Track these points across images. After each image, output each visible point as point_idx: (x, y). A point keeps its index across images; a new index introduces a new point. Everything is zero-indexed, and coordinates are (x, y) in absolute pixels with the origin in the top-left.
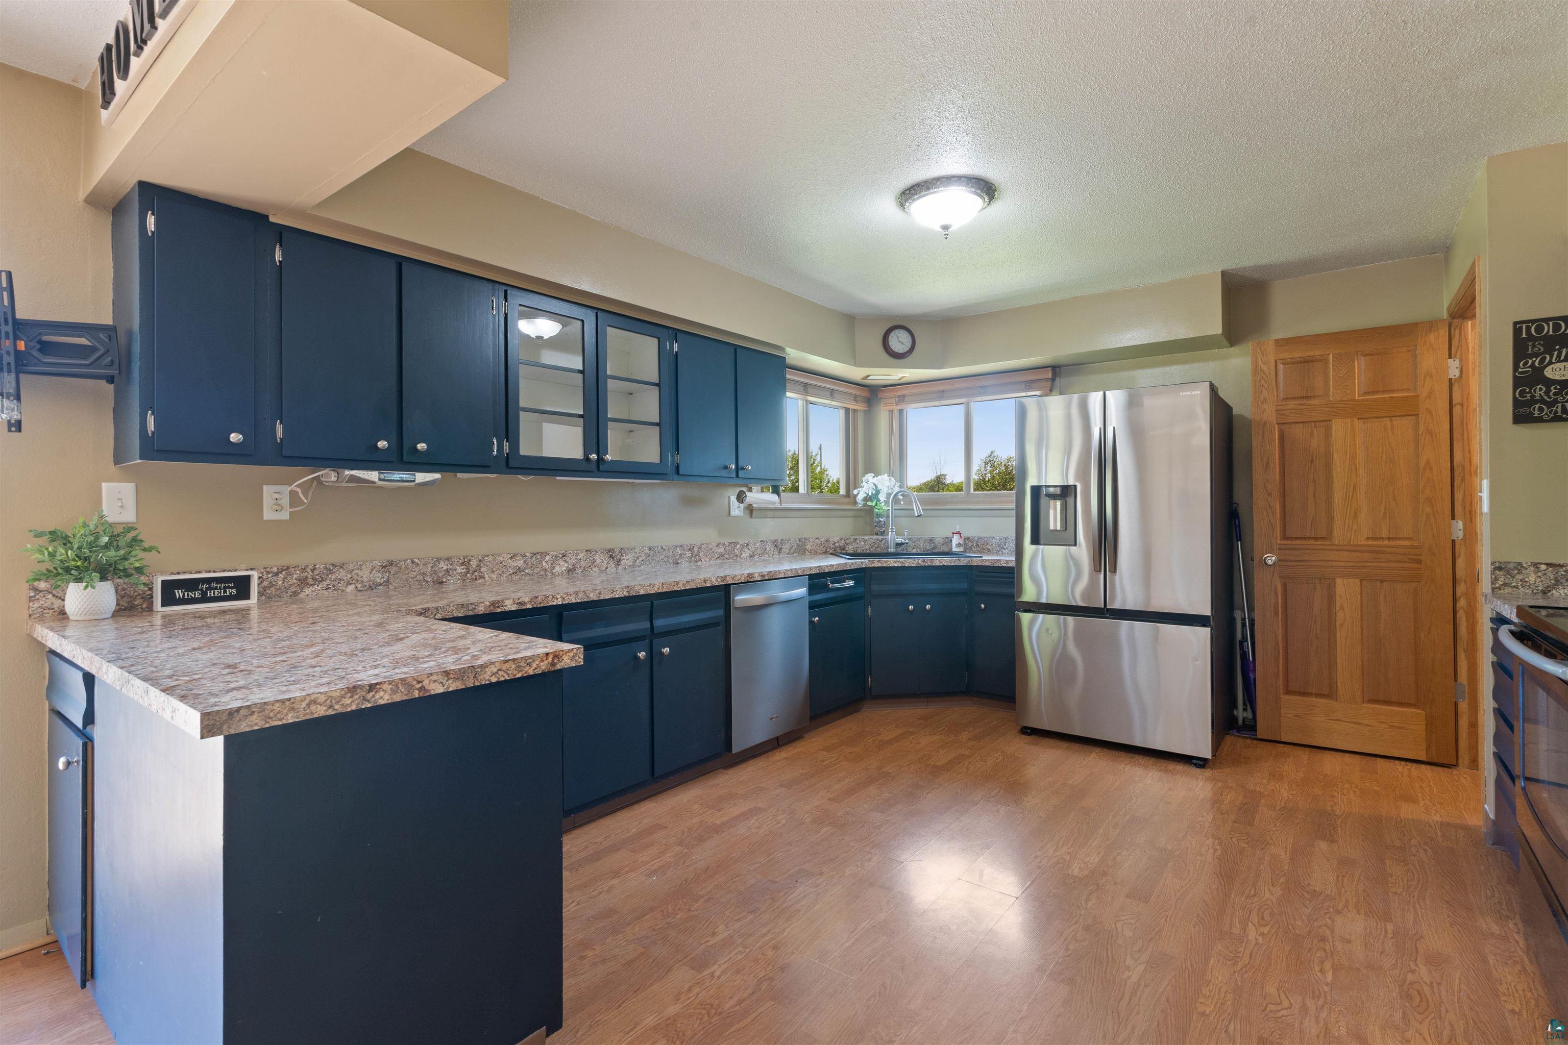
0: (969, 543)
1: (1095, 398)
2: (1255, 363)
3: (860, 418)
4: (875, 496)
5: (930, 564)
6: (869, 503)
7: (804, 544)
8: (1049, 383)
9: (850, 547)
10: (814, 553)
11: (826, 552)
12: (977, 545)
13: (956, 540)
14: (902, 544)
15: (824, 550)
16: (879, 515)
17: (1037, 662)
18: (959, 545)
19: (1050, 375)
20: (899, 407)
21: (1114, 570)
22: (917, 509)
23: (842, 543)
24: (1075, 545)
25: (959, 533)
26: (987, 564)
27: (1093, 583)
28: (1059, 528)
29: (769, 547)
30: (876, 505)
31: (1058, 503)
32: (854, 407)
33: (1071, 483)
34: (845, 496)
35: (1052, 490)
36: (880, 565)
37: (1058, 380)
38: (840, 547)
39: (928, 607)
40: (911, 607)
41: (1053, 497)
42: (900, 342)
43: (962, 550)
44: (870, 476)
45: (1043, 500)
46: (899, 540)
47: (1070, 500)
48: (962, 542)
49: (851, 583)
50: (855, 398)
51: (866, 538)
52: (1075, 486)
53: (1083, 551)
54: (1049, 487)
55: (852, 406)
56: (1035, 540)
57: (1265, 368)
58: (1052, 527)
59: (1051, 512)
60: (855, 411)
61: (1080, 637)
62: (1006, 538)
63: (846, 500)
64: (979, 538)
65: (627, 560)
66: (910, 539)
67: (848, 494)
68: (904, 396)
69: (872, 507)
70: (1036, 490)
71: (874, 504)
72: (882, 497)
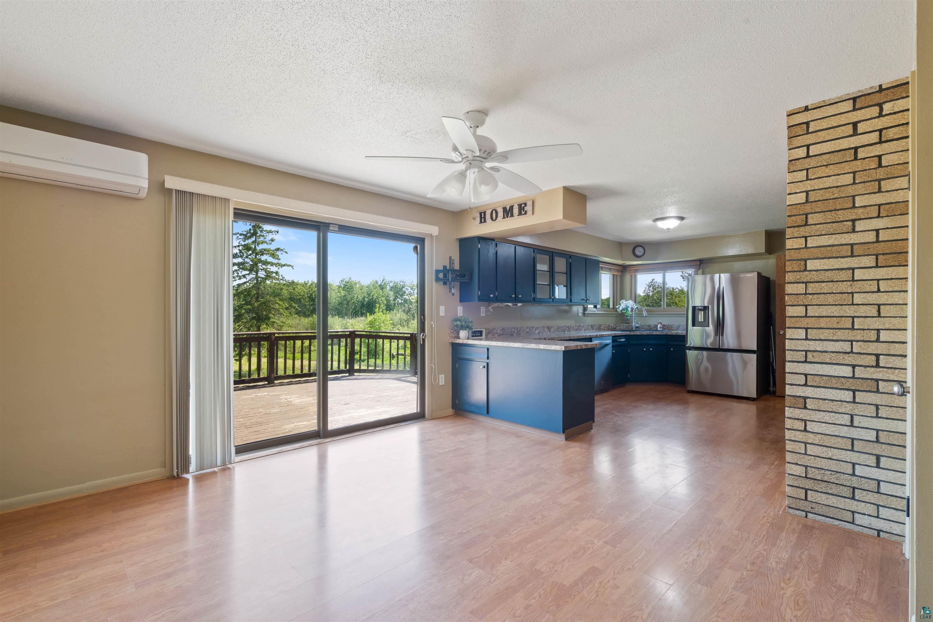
0: (664, 327)
1: (717, 276)
2: (777, 263)
3: (619, 277)
4: (626, 309)
5: (652, 334)
6: (623, 311)
7: (600, 326)
8: (698, 266)
9: (618, 328)
10: (604, 330)
11: (608, 330)
12: (668, 328)
13: (659, 326)
14: (638, 327)
15: (608, 329)
16: (627, 316)
17: (692, 367)
18: (661, 328)
19: (699, 263)
20: (635, 274)
21: (722, 335)
22: (645, 313)
23: (615, 326)
24: (708, 327)
25: (660, 323)
26: (674, 334)
27: (715, 339)
28: (702, 321)
29: (590, 327)
30: (626, 312)
31: (702, 312)
32: (617, 274)
33: (706, 305)
34: (613, 309)
35: (700, 307)
36: (633, 334)
37: (702, 265)
38: (614, 328)
39: (651, 349)
40: (645, 349)
41: (701, 310)
42: (639, 251)
43: (662, 329)
44: (623, 301)
45: (696, 311)
46: (637, 325)
47: (707, 311)
48: (662, 326)
49: (623, 340)
50: (618, 271)
51: (624, 324)
52: (709, 306)
53: (711, 329)
54: (698, 306)
55: (616, 273)
56: (694, 325)
57: (781, 265)
58: (700, 321)
59: (700, 315)
60: (616, 275)
61: (709, 359)
62: (680, 325)
63: (613, 310)
64: (668, 325)
65: (552, 330)
66: (641, 325)
67: (614, 308)
68: (637, 270)
69: (624, 313)
70: (694, 308)
71: (625, 311)
72: (629, 309)
